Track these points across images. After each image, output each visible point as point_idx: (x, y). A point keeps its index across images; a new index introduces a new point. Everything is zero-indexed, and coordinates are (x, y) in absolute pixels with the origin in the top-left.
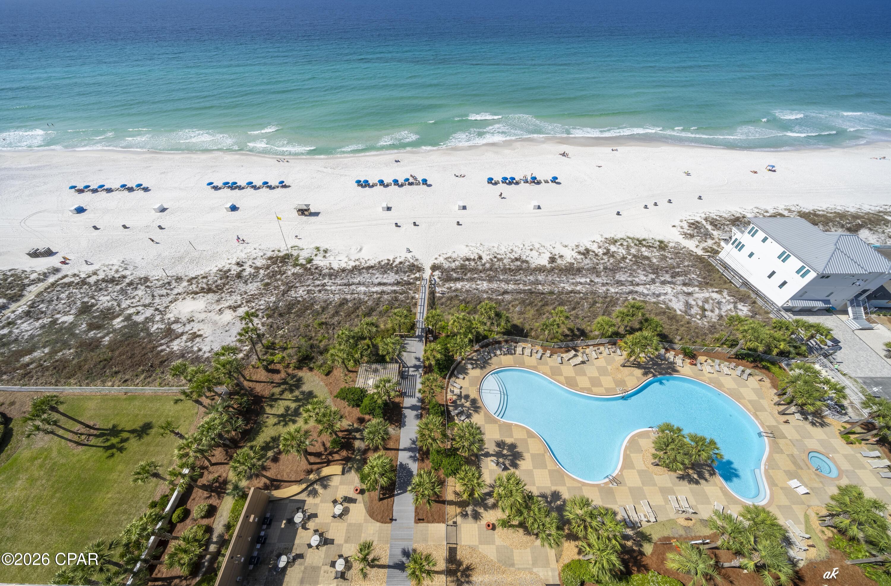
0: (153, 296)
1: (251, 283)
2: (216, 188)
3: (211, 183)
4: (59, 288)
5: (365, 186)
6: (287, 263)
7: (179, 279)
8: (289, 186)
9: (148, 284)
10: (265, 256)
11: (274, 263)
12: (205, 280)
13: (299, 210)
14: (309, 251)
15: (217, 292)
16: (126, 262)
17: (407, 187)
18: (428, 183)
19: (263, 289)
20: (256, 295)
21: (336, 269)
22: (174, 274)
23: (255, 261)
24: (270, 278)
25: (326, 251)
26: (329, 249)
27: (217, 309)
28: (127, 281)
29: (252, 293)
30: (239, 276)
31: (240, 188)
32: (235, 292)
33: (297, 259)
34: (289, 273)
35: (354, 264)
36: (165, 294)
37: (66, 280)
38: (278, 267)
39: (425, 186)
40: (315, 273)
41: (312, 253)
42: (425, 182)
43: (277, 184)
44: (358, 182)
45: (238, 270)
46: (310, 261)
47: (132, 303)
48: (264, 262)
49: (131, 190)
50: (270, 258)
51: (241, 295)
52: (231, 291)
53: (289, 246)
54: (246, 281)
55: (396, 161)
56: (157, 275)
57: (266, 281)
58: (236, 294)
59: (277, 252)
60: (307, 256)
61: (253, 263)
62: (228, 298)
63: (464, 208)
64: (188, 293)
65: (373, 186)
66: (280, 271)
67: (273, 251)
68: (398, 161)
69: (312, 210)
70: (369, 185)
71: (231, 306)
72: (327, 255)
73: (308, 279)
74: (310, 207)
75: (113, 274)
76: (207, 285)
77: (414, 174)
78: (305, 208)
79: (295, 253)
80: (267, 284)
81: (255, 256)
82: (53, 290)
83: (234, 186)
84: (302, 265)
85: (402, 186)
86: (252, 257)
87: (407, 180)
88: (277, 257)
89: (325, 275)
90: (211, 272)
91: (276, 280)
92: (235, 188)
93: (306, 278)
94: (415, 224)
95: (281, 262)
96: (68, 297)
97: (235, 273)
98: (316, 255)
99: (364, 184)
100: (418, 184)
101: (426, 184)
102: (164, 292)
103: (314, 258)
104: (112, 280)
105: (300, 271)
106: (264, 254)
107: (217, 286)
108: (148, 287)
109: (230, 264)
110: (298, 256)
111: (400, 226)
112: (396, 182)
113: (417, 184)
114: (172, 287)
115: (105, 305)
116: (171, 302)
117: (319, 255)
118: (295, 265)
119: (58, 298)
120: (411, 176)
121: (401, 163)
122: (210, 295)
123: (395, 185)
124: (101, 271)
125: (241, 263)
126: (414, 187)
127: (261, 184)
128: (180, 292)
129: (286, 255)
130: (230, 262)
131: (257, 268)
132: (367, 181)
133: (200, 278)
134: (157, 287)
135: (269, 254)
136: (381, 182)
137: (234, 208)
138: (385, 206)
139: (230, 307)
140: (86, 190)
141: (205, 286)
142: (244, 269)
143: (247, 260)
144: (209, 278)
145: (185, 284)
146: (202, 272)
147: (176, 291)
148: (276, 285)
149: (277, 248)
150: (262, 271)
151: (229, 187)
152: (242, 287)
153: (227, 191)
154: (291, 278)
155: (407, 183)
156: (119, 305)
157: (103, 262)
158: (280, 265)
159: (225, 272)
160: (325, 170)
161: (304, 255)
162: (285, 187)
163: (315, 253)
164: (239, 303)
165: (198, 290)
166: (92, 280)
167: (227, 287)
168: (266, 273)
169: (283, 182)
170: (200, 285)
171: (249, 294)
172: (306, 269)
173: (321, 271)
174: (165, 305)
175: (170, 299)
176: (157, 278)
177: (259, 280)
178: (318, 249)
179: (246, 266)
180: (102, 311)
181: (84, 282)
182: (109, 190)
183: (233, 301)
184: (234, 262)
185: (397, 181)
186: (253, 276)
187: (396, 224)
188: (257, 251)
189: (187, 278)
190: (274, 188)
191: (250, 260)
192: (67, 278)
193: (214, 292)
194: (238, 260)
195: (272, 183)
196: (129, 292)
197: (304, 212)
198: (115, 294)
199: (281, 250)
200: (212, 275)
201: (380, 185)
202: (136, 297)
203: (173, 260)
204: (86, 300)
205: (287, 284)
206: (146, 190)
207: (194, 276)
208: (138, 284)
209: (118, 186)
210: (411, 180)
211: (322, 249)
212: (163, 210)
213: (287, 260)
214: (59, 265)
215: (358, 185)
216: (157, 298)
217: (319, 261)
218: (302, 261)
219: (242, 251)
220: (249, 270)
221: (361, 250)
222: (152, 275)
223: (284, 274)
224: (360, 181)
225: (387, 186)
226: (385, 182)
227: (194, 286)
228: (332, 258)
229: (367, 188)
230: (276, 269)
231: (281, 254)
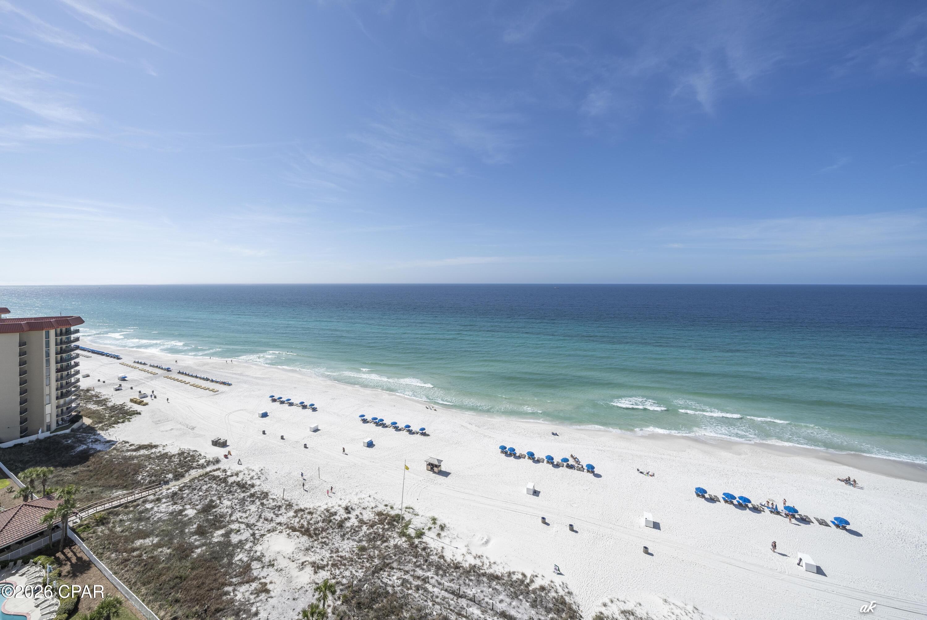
0: (260, 517)
1: (348, 539)
2: (365, 421)
3: (363, 416)
4: (207, 479)
5: (510, 455)
6: (394, 526)
7: (289, 506)
8: (428, 435)
9: (265, 501)
10: (376, 510)
11: (381, 522)
12: (309, 517)
13: (430, 464)
14: (424, 520)
15: (312, 537)
16: (263, 471)
17: (564, 470)
18: (596, 471)
19: (357, 554)
20: (346, 559)
21: (448, 560)
22: (289, 498)
23: (364, 512)
24: (369, 541)
25: (442, 528)
26: (448, 525)
27: (301, 561)
28: (253, 491)
29: (343, 554)
30: (341, 525)
31: (384, 426)
32: (327, 545)
33: (406, 526)
34: (392, 543)
35: (473, 562)
36: (270, 518)
37: (216, 473)
38: (383, 529)
39: (591, 475)
40: (421, 555)
41: (426, 525)
42: (591, 469)
43: (418, 430)
44: (503, 448)
45: (343, 517)
46: (420, 534)
47: (241, 517)
48: (372, 516)
49: (304, 407)
50: (380, 514)
51: (332, 551)
52: (325, 543)
53: (405, 505)
54: (344, 535)
55: (553, 434)
56: (276, 494)
57: (364, 543)
58: (328, 547)
59: (389, 508)
60: (420, 526)
61: (361, 513)
62: (318, 550)
63: (656, 526)
64: (288, 527)
65: (519, 457)
66: (383, 536)
67: (386, 505)
68: (556, 434)
69: (443, 468)
70: (515, 454)
71: (315, 563)
72: (443, 534)
73: (409, 562)
74: (442, 464)
75: (247, 479)
76: (309, 523)
77: (575, 455)
78: (436, 463)
79: (407, 517)
80: (363, 549)
81: (365, 505)
82: (203, 479)
83: (379, 423)
84: (409, 537)
85: (557, 466)
86: (363, 505)
87: (566, 460)
88: (388, 515)
89: (431, 564)
90: (319, 509)
91: (374, 547)
92: (380, 425)
93: (408, 558)
94: (571, 527)
95: (388, 524)
96: (207, 490)
97: (339, 519)
98: (430, 529)
99: (509, 452)
100: (581, 469)
101: (593, 472)
102: (270, 515)
103: (426, 531)
104: (242, 486)
105: (405, 545)
106: (376, 506)
107: (316, 529)
108: (262, 504)
109: (339, 506)
110: (410, 522)
111: (548, 524)
112: (550, 460)
113: (579, 470)
114: (280, 512)
115: (222, 510)
116: (269, 531)
117: (433, 530)
118: (402, 534)
119: (200, 488)
120: (572, 456)
121: (560, 438)
122: (304, 539)
123: (548, 462)
124: (243, 473)
125: (350, 509)
126: (575, 472)
127: (403, 427)
128: (282, 522)
129: (398, 516)
130: (340, 503)
131: (362, 522)
132: (514, 450)
133: (307, 511)
134: (268, 508)
135: (381, 508)
136: (531, 455)
137: (370, 445)
138: (532, 488)
139: (313, 564)
140: (278, 400)
141: (305, 524)
142: (349, 518)
143: (356, 508)
144: (314, 516)
145: (291, 513)
146: (311, 507)
147: (280, 519)
148: (372, 554)
149: (391, 502)
150: (365, 528)
151: (375, 423)
152: (337, 541)
153: (371, 426)
154: (391, 551)
155: (565, 464)
156: (231, 515)
157: (249, 465)
158: (387, 527)
159: (331, 513)
160: (469, 426)
161: (417, 523)
162: (424, 434)
163: (430, 525)
164: (325, 563)
165: (297, 526)
166: (231, 480)
167: (324, 534)
168: (368, 532)
169: (424, 429)
170: (302, 521)
171: (340, 554)
172: (412, 545)
173: (428, 555)
174: (262, 532)
175: (270, 526)
176: (274, 497)
177: (357, 538)
178: (434, 520)
179: (352, 515)
180: (216, 516)
181: (225, 480)
182: (291, 404)
183: (320, 557)
184: (344, 505)
185: (552, 459)
186: (355, 531)
187: (543, 518)
188: (371, 499)
189: (296, 508)
190: (413, 433)
191: (360, 509)
192: (218, 471)
193: (310, 536)
194: (349, 504)
195: (414, 428)
196: (246, 503)
197: (433, 467)
198: (237, 501)
199: (395, 507)
200: (318, 513)
201: (529, 458)
202: (248, 512)
203: (296, 483)
204: (214, 498)
205: (384, 558)
206: (314, 410)
207: (303, 508)
208: (258, 497)
209: (298, 402)
210: (571, 462)
211: (439, 523)
212: (316, 430)
213: (395, 523)
214: (222, 457)
215: (502, 452)
216: (262, 520)
217: (430, 539)
218: (411, 532)
219: (357, 494)
220: (353, 521)
221: (487, 542)
222: (273, 492)
223: (385, 541)
224: (505, 448)
225: (538, 461)
226: (536, 456)
227: (297, 520)
228: (447, 541)
229: (512, 458)
230: (380, 530)
231: (393, 513)
